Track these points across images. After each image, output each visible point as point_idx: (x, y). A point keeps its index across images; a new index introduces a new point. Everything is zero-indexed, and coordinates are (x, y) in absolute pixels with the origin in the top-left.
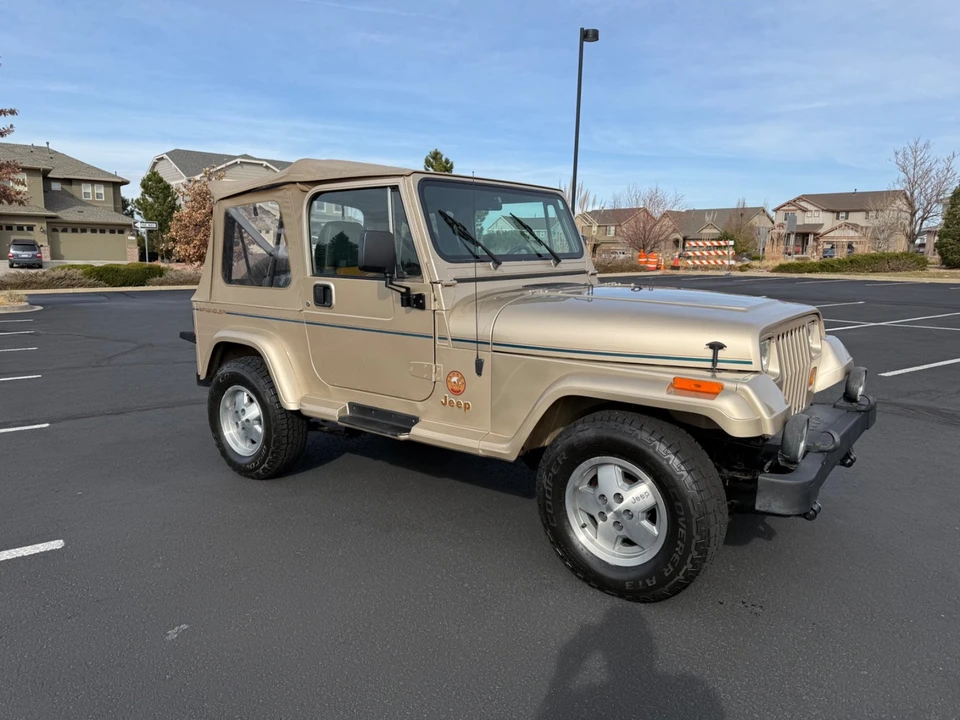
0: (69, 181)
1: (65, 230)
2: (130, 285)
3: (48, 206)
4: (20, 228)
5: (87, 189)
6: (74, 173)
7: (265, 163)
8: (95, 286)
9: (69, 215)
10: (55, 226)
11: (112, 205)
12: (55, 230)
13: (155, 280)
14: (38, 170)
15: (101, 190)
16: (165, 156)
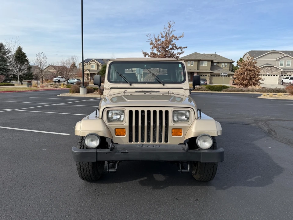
0: (218, 63)
1: (214, 76)
2: (217, 91)
3: (211, 70)
4: (204, 76)
5: (223, 64)
6: (220, 60)
7: (280, 52)
8: (207, 91)
9: (216, 72)
10: (212, 75)
11: (229, 69)
12: (212, 76)
13: (224, 90)
14: (210, 60)
15: (226, 64)
16: (247, 53)
